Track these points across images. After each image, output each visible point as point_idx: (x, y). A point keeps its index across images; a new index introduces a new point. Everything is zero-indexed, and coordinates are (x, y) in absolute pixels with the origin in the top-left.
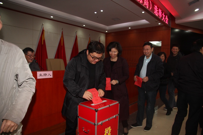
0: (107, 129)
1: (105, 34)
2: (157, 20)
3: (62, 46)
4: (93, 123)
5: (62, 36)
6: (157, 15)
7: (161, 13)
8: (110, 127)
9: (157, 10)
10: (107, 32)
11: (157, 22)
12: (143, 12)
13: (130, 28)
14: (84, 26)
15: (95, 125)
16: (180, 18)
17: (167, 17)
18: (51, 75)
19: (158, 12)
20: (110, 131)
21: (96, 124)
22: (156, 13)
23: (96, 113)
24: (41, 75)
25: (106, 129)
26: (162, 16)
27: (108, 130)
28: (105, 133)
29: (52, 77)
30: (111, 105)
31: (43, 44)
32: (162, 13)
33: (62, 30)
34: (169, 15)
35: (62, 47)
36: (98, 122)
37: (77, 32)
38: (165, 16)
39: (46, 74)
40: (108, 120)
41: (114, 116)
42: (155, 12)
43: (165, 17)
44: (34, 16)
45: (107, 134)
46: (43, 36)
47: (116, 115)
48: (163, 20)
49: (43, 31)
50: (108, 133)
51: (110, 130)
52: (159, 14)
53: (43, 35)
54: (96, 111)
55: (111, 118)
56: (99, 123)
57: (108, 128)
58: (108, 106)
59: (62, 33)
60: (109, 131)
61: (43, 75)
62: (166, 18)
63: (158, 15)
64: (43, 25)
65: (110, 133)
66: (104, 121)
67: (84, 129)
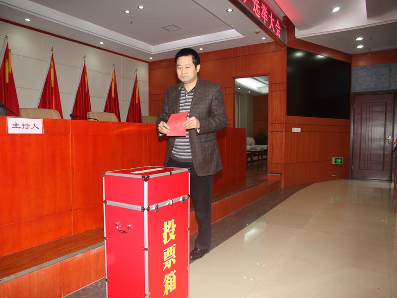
0: (168, 224)
1: (147, 64)
2: (258, 29)
3: (52, 88)
4: (139, 208)
5: (53, 66)
6: (259, 17)
7: (267, 12)
8: (173, 220)
9: (259, 7)
10: (151, 58)
11: (257, 33)
12: (230, 10)
13: (201, 49)
14: (102, 43)
15: (143, 211)
16: (305, 26)
17: (278, 22)
18: (38, 128)
19: (261, 10)
20: (173, 230)
21: (146, 206)
22: (256, 11)
23: (146, 184)
24: (16, 126)
25: (165, 223)
26: (269, 19)
27: (169, 226)
28: (163, 231)
29: (40, 131)
30: (173, 172)
31: (7, 81)
32: (269, 14)
33: (52, 52)
34: (282, 20)
35: (53, 91)
36: (150, 204)
37: (85, 56)
38: (274, 20)
39: (28, 125)
40: (169, 205)
41: (181, 199)
42: (254, 9)
43: (274, 23)
45: (168, 234)
46: (7, 63)
47: (185, 196)
48: (270, 27)
49: (7, 51)
50: (171, 232)
51: (174, 226)
52: (263, 15)
53: (8, 61)
54: (146, 180)
55: (176, 200)
56: (151, 207)
57: (169, 221)
58: (168, 173)
59: (52, 58)
60: (171, 229)
61: (20, 126)
62: (276, 25)
63: (260, 15)
64: (7, 37)
65: (173, 232)
66: (161, 205)
67: (118, 226)
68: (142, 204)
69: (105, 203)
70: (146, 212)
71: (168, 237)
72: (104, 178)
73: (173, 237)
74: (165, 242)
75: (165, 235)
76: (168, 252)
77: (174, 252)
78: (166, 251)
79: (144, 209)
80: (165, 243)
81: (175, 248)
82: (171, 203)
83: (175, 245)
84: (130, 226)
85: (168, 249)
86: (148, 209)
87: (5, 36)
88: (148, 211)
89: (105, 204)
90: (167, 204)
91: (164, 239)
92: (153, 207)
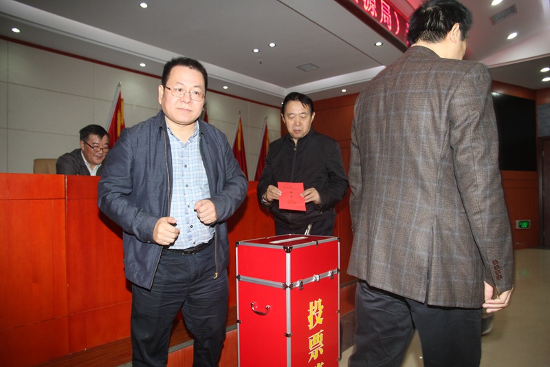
0: (314, 305)
4: (280, 285)
8: (320, 300)
12: (379, 44)
13: (344, 91)
14: (225, 88)
15: (285, 289)
20: (320, 312)
21: (288, 283)
23: (288, 256)
25: (311, 303)
27: (315, 308)
28: (308, 314)
30: (320, 242)
36: (293, 279)
40: (316, 281)
41: (329, 274)
44: (96, 64)
45: (314, 316)
47: (334, 271)
49: (120, 101)
50: (317, 315)
51: (321, 307)
53: (121, 112)
54: (288, 251)
55: (324, 275)
56: (294, 283)
57: (316, 302)
58: (314, 243)
60: (318, 311)
64: (119, 85)
65: (320, 315)
66: (306, 281)
67: (254, 306)
68: (284, 280)
69: (239, 278)
70: (288, 290)
71: (314, 320)
72: (237, 248)
73: (320, 320)
74: (311, 327)
75: (310, 319)
76: (314, 340)
77: (322, 340)
78: (312, 338)
79: (286, 287)
80: (310, 329)
81: (322, 334)
82: (318, 279)
83: (322, 331)
84: (268, 306)
85: (313, 336)
86: (291, 286)
87: (117, 84)
88: (291, 289)
89: (239, 280)
90: (313, 280)
91: (309, 324)
92: (298, 284)
